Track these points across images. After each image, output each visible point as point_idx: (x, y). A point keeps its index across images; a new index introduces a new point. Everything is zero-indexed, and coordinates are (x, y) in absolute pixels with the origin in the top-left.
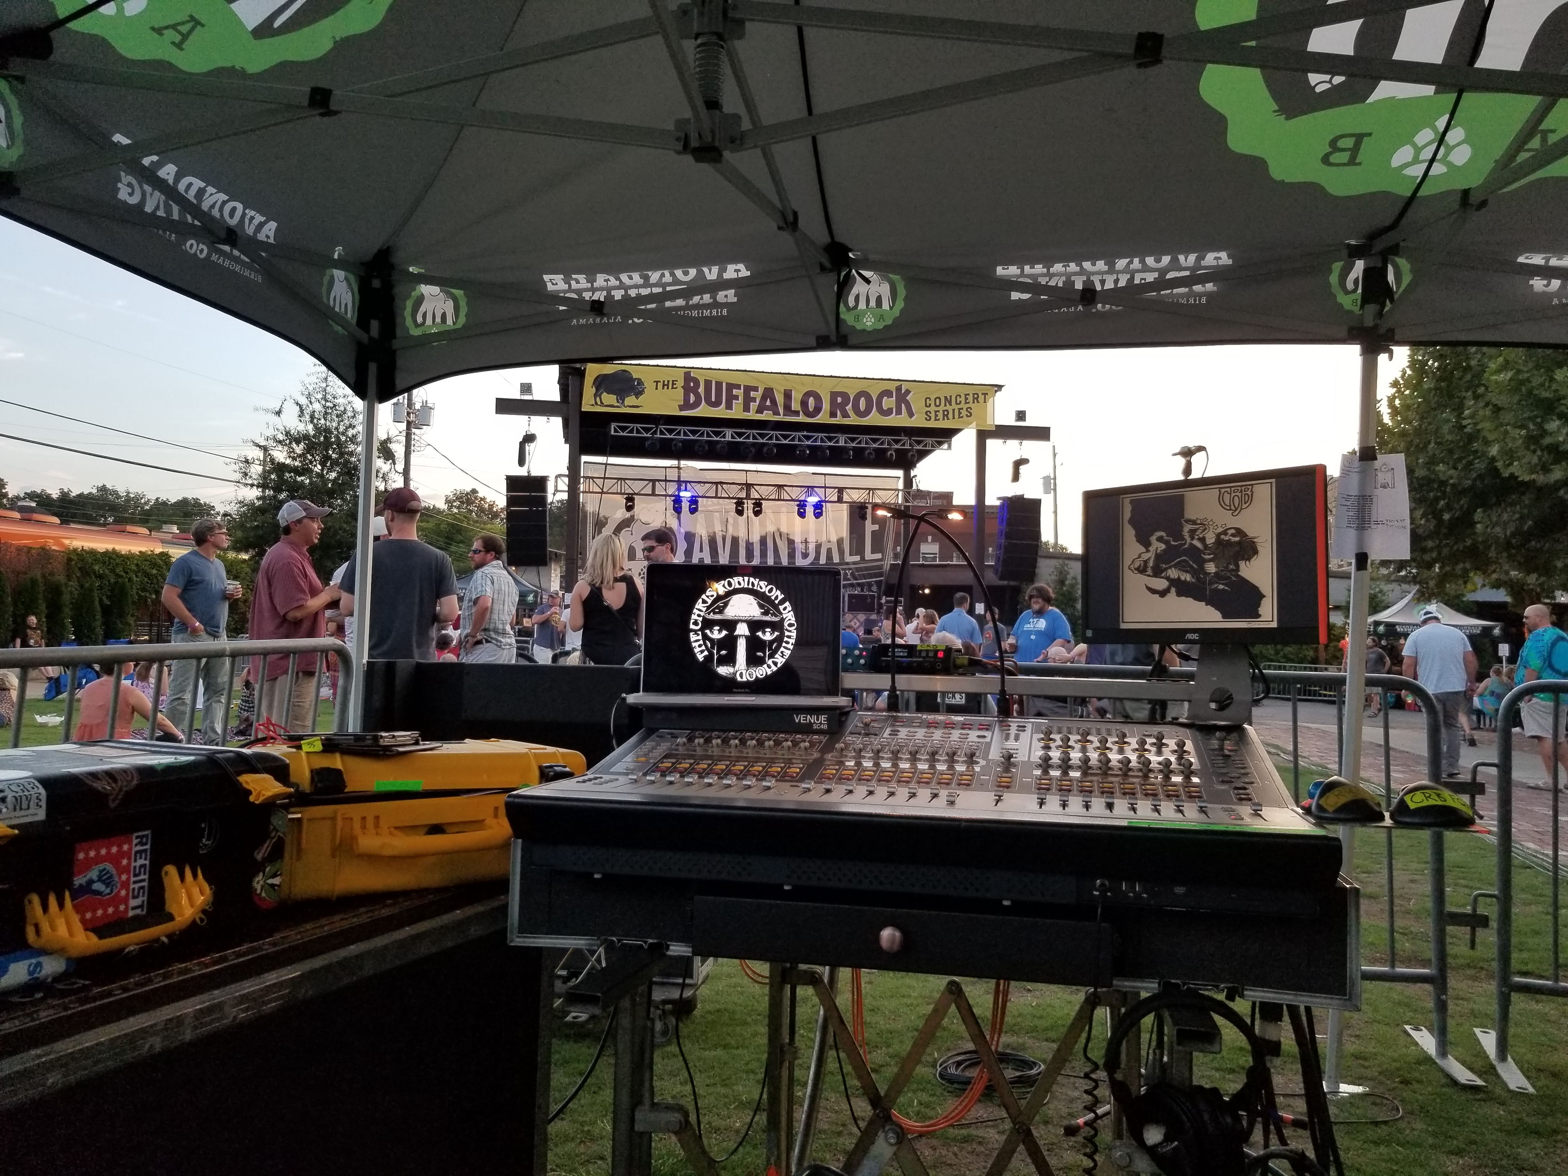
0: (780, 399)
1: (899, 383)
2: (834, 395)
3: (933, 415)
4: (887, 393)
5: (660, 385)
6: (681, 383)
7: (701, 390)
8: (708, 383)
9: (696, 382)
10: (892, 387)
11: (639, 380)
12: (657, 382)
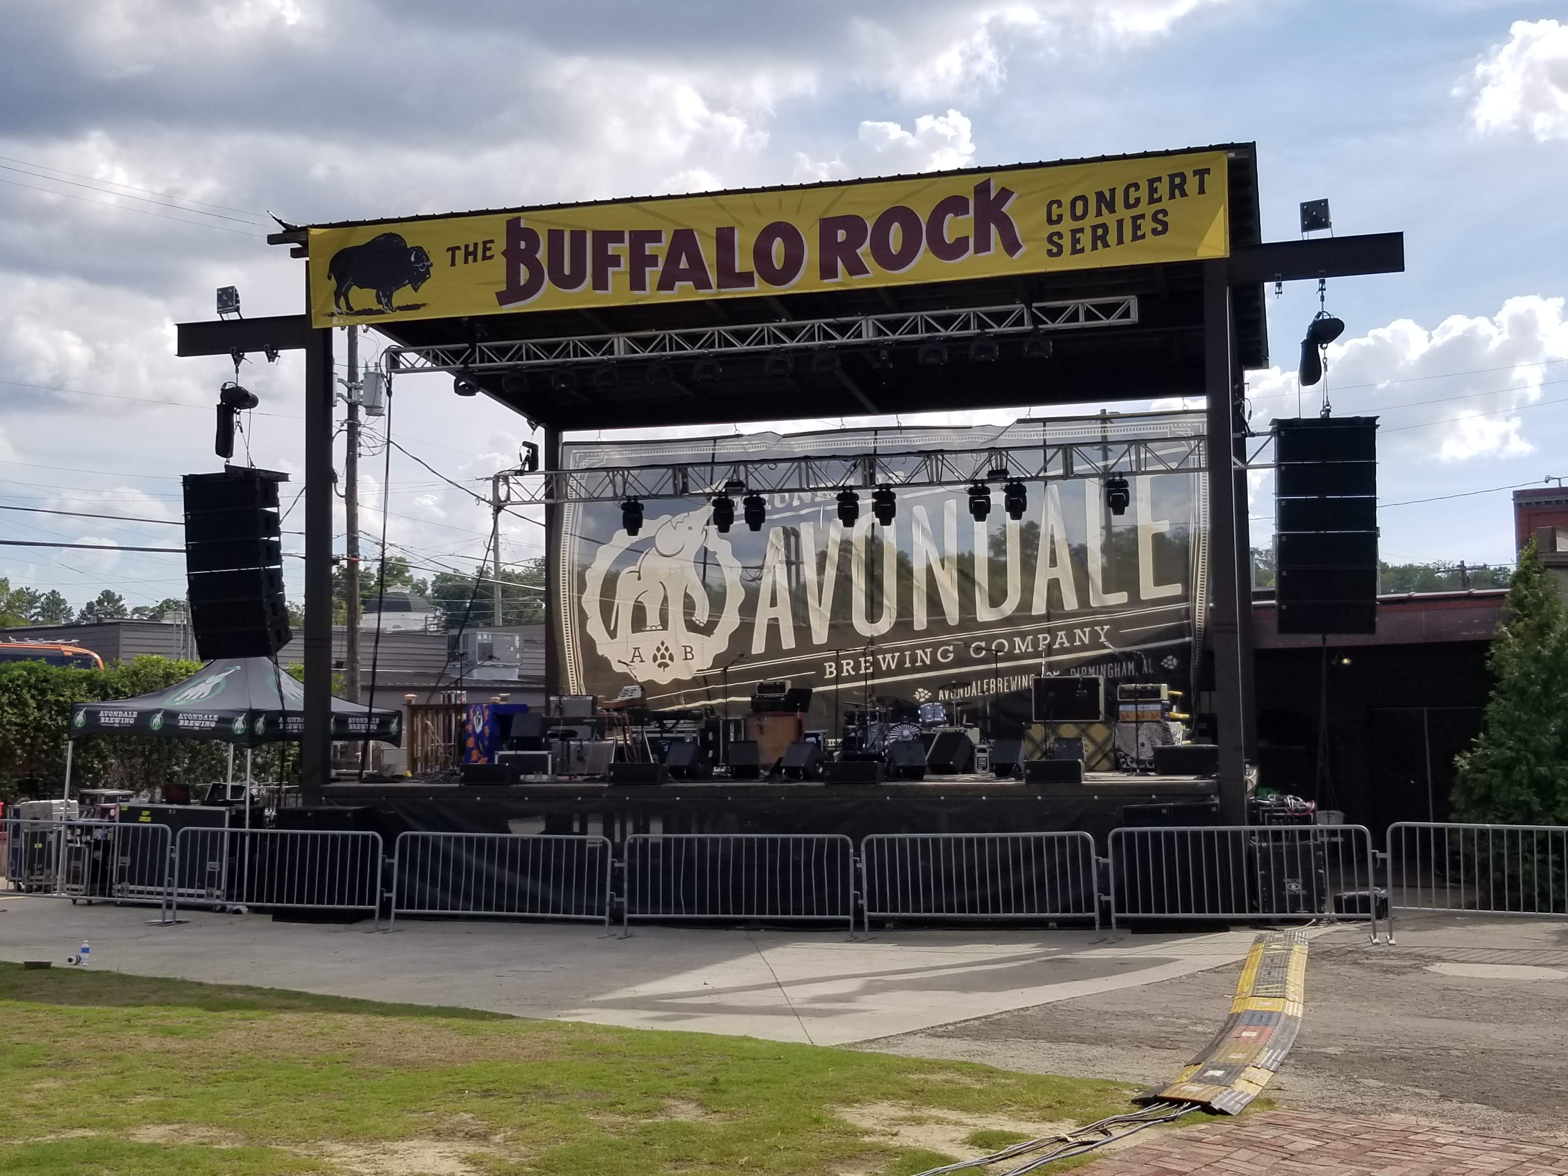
0: (708, 253)
1: (981, 178)
2: (828, 226)
3: (1066, 242)
4: (955, 205)
5: (460, 255)
6: (500, 245)
7: (542, 255)
8: (555, 236)
9: (532, 237)
10: (966, 188)
11: (419, 250)
12: (453, 250)
